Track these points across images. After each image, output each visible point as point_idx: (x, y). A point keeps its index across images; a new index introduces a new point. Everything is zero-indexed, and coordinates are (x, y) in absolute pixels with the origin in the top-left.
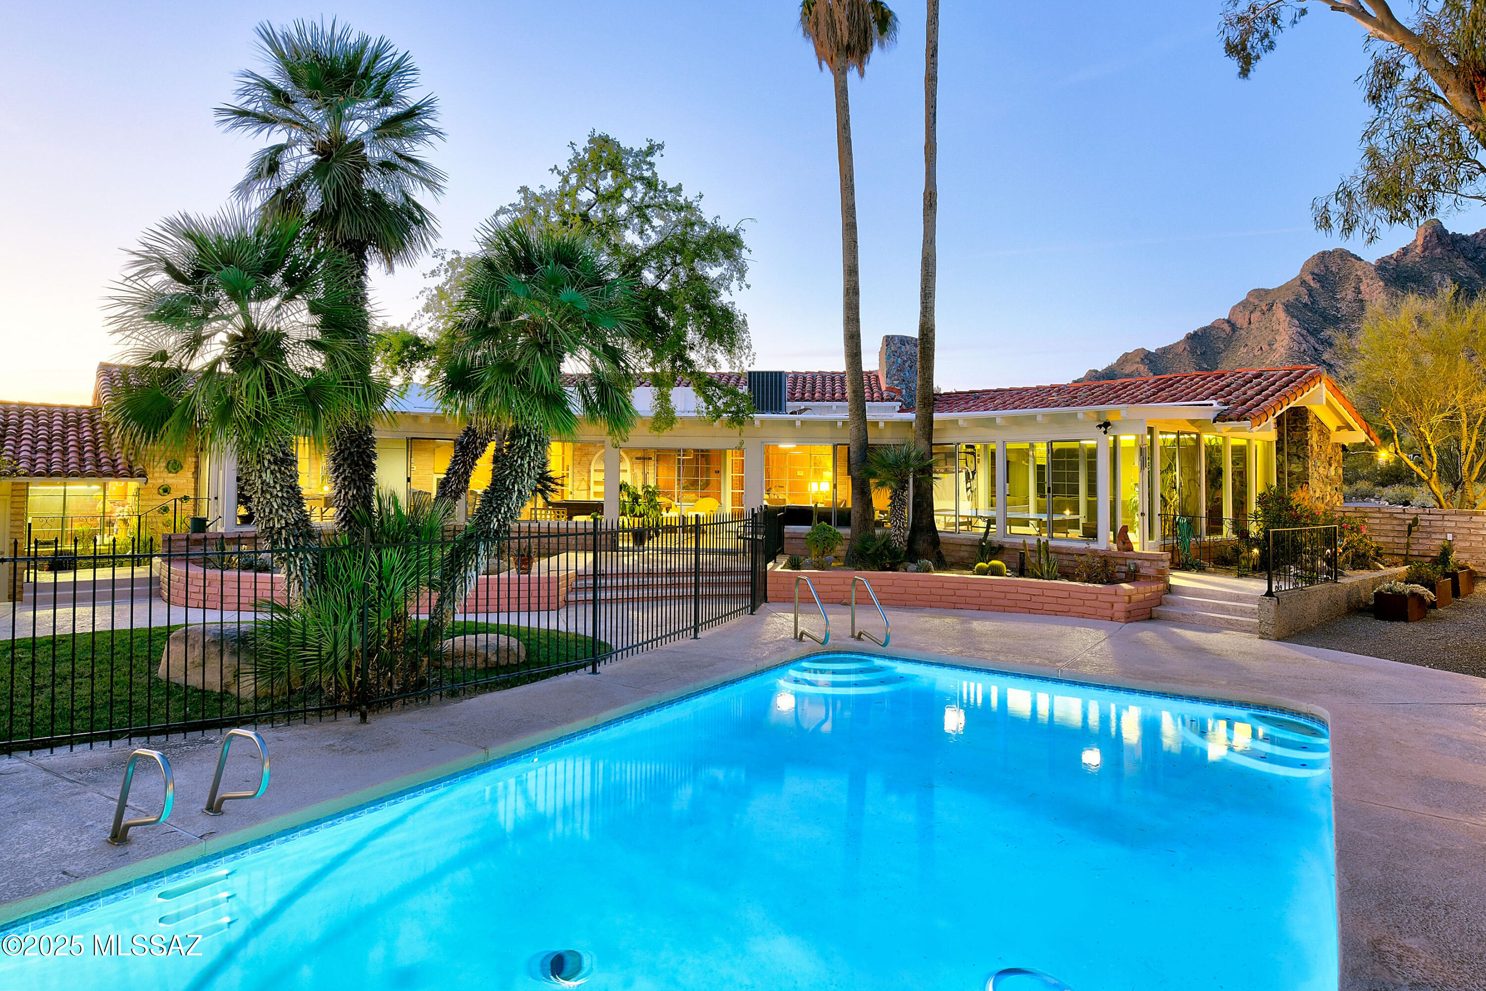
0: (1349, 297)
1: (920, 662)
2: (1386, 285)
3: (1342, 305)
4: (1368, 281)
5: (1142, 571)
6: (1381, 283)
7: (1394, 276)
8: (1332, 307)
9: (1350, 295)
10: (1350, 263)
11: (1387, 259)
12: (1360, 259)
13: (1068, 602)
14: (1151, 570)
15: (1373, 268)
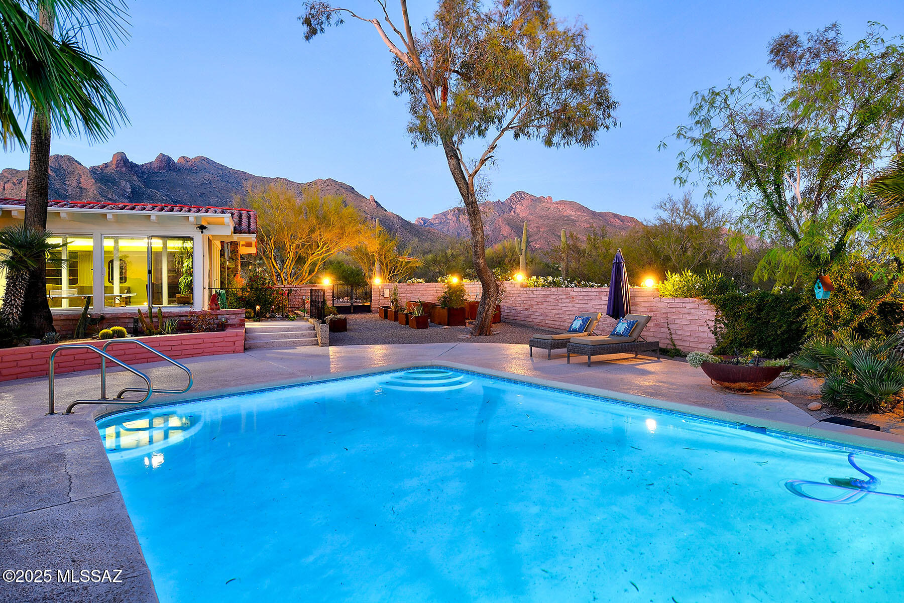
0: (73, 185)
1: (199, 400)
2: (96, 182)
3: (70, 189)
4: (85, 177)
5: (229, 322)
6: (93, 180)
7: (100, 178)
8: (63, 188)
9: (75, 184)
10: (74, 165)
11: (96, 168)
12: (80, 164)
13: (202, 346)
14: (235, 320)
15: (88, 171)
